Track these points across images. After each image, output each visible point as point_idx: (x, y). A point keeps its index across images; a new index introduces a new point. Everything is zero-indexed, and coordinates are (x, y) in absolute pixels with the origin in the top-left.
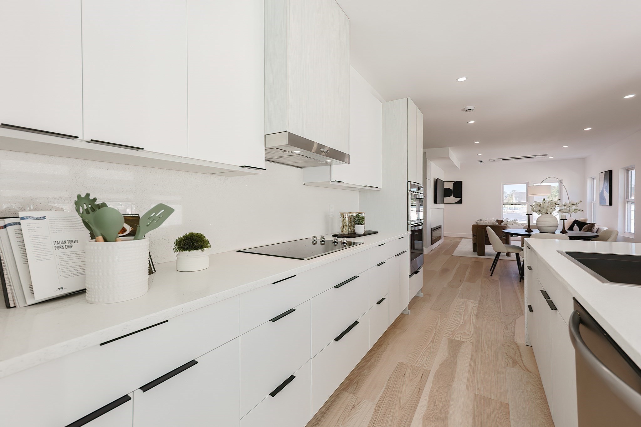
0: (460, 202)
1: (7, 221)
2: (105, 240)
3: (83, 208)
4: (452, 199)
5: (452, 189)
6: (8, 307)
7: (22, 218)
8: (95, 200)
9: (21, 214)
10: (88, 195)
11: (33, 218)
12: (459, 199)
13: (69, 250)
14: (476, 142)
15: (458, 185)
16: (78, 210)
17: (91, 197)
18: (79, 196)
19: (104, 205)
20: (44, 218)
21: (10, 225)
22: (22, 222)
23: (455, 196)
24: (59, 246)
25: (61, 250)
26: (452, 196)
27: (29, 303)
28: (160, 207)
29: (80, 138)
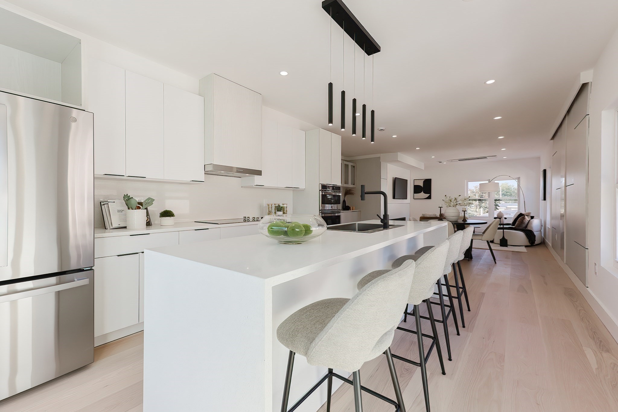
0: (429, 198)
1: (105, 203)
2: (132, 209)
3: (126, 199)
4: (422, 195)
5: (422, 186)
6: (106, 229)
7: (109, 202)
8: (129, 196)
9: (108, 201)
10: (127, 194)
11: (111, 202)
12: (429, 195)
13: (121, 213)
14: (417, 149)
15: (428, 183)
16: (124, 200)
17: (128, 195)
18: (124, 195)
19: (132, 198)
20: (114, 202)
21: (105, 204)
22: (109, 203)
23: (425, 193)
24: (119, 211)
25: (119, 213)
26: (422, 192)
27: (111, 228)
28: (149, 198)
29: (125, 176)
